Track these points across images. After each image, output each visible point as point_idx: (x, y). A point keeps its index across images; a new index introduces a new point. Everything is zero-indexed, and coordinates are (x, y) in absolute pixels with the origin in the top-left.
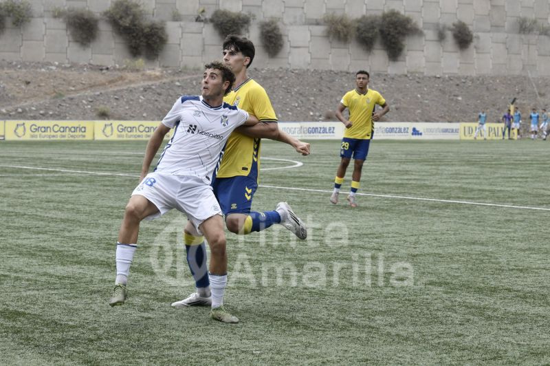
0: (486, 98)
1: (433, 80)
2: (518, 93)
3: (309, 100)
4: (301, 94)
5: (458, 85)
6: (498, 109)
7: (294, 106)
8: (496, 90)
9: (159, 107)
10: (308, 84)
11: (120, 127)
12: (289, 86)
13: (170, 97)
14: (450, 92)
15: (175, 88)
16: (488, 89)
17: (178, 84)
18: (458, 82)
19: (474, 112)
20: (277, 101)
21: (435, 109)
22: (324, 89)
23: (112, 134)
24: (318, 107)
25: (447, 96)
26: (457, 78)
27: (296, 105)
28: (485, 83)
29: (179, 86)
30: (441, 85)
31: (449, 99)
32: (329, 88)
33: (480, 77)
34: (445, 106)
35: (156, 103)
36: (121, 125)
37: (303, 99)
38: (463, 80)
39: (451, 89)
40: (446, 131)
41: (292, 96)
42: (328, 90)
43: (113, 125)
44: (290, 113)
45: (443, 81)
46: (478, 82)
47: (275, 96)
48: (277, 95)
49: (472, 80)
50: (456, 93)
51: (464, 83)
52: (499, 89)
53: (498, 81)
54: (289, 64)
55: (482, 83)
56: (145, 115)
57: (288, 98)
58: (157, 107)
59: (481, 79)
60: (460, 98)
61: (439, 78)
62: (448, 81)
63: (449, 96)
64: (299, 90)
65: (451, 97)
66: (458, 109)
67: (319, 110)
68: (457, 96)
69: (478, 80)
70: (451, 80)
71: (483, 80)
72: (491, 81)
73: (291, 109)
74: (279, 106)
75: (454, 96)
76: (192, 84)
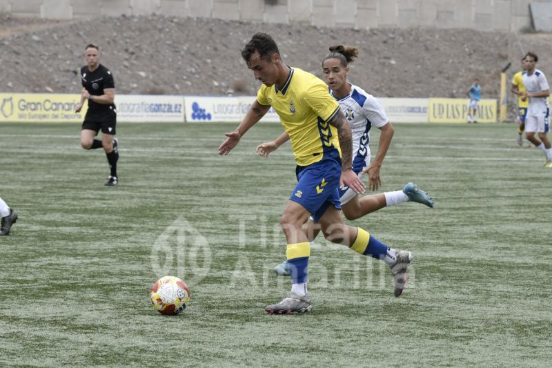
0: (428, 62)
1: (351, 34)
2: (470, 55)
3: (205, 63)
4: (193, 54)
5: (385, 42)
6: (448, 78)
7: (191, 72)
8: (437, 49)
9: (24, 73)
10: (198, 41)
11: (22, 103)
12: (174, 42)
13: (32, 59)
14: (378, 53)
15: (35, 45)
16: (427, 49)
17: (35, 38)
18: (385, 38)
19: (417, 82)
20: (166, 64)
21: (366, 78)
22: (219, 46)
23: (11, 114)
24: (220, 74)
25: (376, 59)
26: (381, 31)
27: (193, 70)
28: (421, 39)
29: (38, 42)
30: (364, 42)
31: (381, 63)
32: (225, 46)
33: (412, 30)
34: (377, 73)
35: (17, 66)
36: (23, 100)
37: (199, 62)
38: (391, 35)
39: (379, 49)
40: (412, 110)
41: (182, 56)
42: (224, 48)
43: (13, 100)
44: (189, 83)
45: (364, 36)
46: (411, 38)
47: (162, 57)
48: (164, 56)
49: (402, 35)
50: (387, 53)
51: (393, 38)
52: (442, 49)
53: (437, 36)
54: (130, 7)
55: (417, 40)
56: (10, 84)
57: (179, 60)
58: (22, 73)
59: (414, 33)
60: (393, 62)
61: (358, 31)
62: (371, 36)
63: (379, 58)
64: (189, 49)
65: (382, 61)
66: (395, 77)
67: (223, 79)
68: (389, 58)
69: (411, 34)
70: (374, 34)
71: (416, 34)
72: (428, 37)
73: (187, 76)
74: (172, 72)
75: (385, 58)
76: (53, 38)
